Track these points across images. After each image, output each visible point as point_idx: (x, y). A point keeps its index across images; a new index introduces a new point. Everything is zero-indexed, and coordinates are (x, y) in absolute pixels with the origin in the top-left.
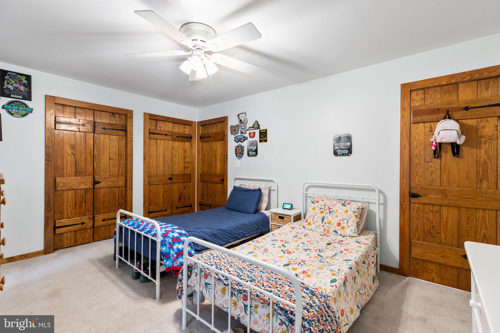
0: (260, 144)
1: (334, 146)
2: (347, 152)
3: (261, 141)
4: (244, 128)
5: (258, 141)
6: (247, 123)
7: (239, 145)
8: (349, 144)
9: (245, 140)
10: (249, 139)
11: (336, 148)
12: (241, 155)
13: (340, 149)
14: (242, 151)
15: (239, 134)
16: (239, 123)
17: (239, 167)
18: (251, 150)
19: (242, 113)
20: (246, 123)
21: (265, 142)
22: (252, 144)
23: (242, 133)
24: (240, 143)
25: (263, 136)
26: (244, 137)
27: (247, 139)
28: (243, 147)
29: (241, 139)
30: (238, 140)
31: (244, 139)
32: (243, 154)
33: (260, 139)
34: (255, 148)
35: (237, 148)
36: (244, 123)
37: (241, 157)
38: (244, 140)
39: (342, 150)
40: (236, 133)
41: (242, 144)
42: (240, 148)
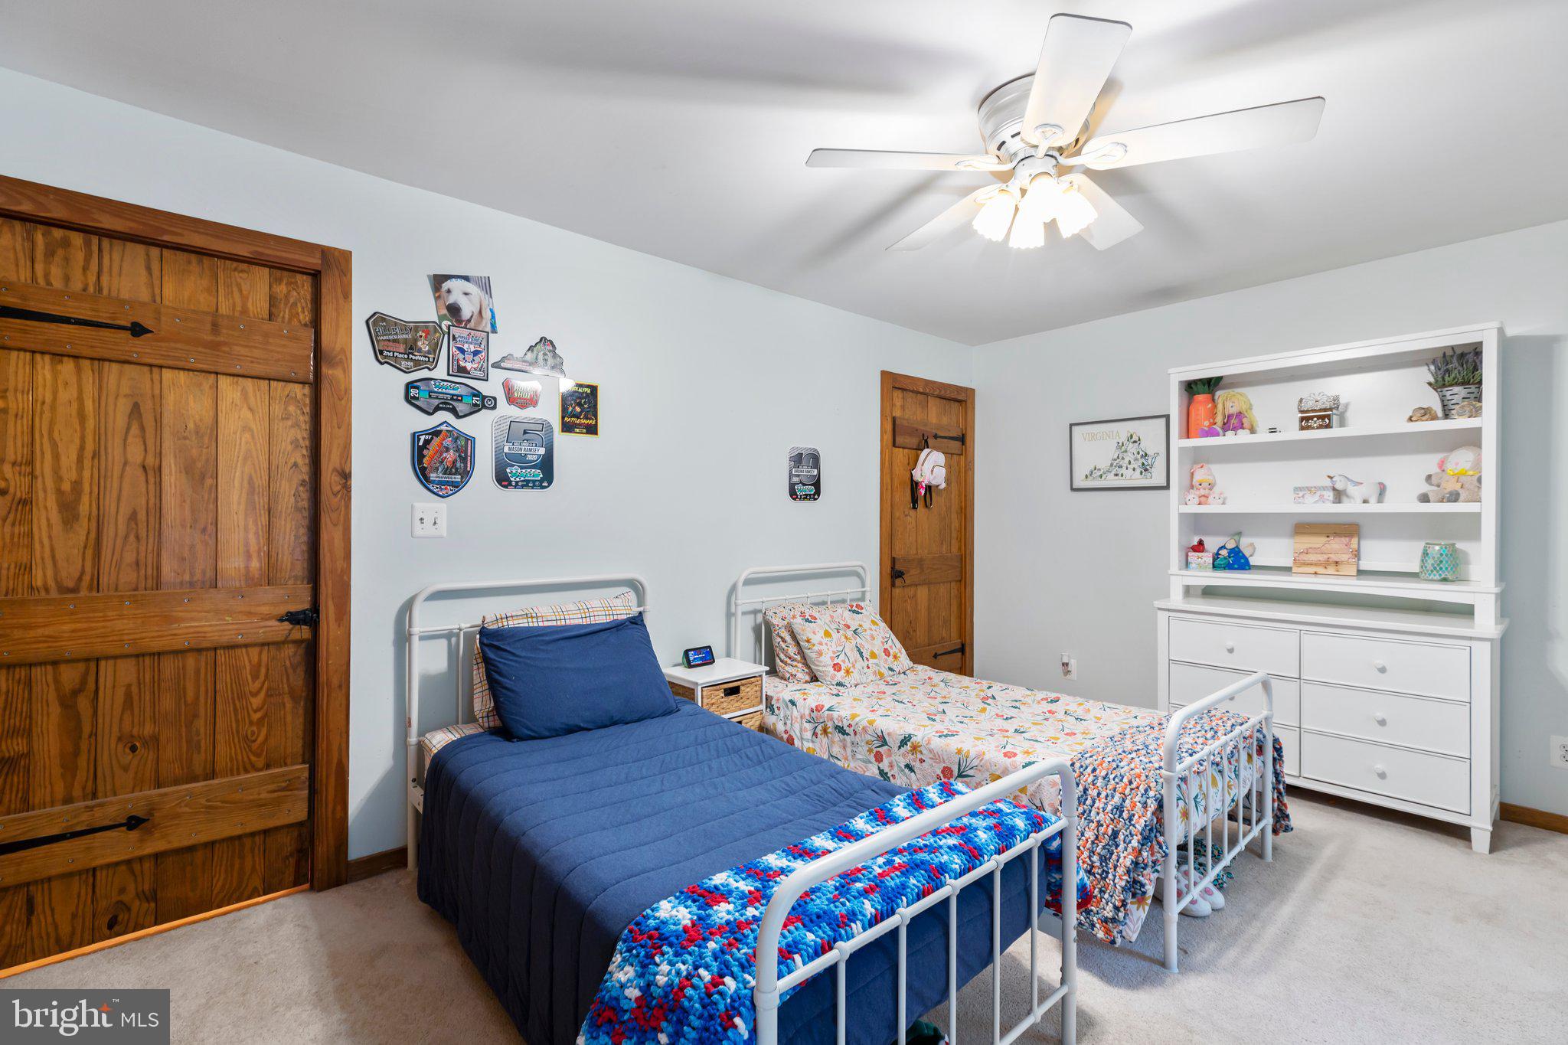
0: (561, 440)
1: (791, 475)
2: (811, 490)
3: (567, 428)
4: (476, 353)
5: (557, 425)
6: (494, 331)
7: (443, 427)
8: (815, 472)
9: (484, 407)
10: (506, 410)
11: (795, 479)
12: (458, 478)
13: (801, 483)
14: (464, 460)
15: (440, 372)
16: (442, 318)
17: (445, 535)
18: (520, 460)
19: (466, 278)
20: (488, 329)
21: (587, 433)
22: (525, 432)
23: (463, 371)
24: (443, 416)
25: (578, 409)
26: (476, 394)
27: (494, 408)
28: (470, 440)
29: (459, 398)
30: (436, 402)
31: (475, 405)
32: (466, 474)
33: (563, 418)
34: (542, 451)
35: (427, 442)
36: (472, 325)
37: (458, 487)
38: (476, 409)
39: (804, 485)
40: (417, 363)
41: (464, 426)
42: (448, 442)
